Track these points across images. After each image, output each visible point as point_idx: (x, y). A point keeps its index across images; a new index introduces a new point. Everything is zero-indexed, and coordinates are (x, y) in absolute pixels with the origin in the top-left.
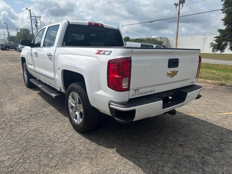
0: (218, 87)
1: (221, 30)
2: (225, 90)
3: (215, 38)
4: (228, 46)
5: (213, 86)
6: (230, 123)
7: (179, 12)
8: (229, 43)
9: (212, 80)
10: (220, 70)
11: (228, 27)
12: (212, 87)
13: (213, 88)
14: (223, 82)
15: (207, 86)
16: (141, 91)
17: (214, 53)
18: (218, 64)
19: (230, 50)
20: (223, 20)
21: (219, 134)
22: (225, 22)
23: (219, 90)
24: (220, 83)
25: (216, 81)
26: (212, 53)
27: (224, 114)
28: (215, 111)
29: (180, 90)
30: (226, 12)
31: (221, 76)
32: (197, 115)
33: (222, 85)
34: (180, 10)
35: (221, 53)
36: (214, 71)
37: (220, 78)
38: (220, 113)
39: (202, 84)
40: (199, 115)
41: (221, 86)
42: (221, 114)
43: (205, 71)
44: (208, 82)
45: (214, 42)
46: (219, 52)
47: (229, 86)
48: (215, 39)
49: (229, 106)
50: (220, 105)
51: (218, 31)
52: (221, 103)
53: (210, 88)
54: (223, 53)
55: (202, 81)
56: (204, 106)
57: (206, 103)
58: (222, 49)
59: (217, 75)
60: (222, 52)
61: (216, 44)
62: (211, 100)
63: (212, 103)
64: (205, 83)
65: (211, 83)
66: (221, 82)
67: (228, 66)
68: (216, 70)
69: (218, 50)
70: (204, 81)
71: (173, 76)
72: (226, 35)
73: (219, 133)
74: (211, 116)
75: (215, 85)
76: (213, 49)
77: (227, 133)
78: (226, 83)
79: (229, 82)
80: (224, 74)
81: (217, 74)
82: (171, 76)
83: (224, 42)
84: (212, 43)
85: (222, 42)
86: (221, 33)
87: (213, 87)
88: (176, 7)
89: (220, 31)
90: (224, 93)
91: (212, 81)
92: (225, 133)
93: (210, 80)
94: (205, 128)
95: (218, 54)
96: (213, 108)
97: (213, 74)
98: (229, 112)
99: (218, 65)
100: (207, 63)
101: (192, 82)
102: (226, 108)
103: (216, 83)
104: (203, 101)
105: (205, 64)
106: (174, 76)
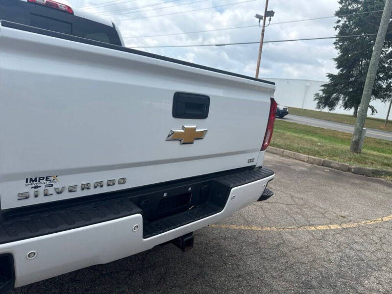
0: (317, 168)
1: (332, 74)
2: (328, 174)
3: (322, 86)
4: (340, 101)
5: (309, 165)
6: (328, 252)
7: (263, 31)
8: (342, 96)
9: (308, 154)
10: (326, 138)
11: (342, 71)
12: (305, 167)
13: (308, 170)
14: (326, 159)
15: (297, 164)
16: (62, 182)
17: (319, 110)
18: (323, 127)
19: (343, 108)
20: (336, 60)
21: (302, 285)
22: (338, 63)
23: (318, 174)
24: (320, 160)
25: (315, 158)
26: (317, 110)
27: (320, 227)
28: (303, 221)
29: (215, 179)
30: (341, 48)
31: (324, 148)
32: (264, 229)
33: (324, 164)
34: (265, 28)
35: (330, 112)
36: (316, 139)
37: (323, 151)
38: (312, 225)
39: (290, 160)
40: (269, 229)
41: (323, 167)
42: (313, 228)
43: (301, 138)
44: (300, 157)
45: (321, 93)
46: (326, 110)
47: (336, 168)
48: (322, 88)
49: (330, 209)
50: (316, 206)
51: (327, 76)
52: (316, 203)
53: (304, 169)
54: (332, 112)
55: (290, 155)
56: (284, 207)
57: (289, 201)
58: (332, 105)
59: (318, 146)
60: (330, 110)
61: (324, 95)
62: (299, 195)
63: (301, 202)
64: (296, 159)
65: (306, 161)
66: (323, 159)
67: (339, 132)
68: (320, 137)
69: (325, 106)
70: (294, 154)
71: (192, 143)
72: (338, 84)
73: (303, 283)
74: (291, 234)
75: (312, 163)
76: (318, 103)
77: (320, 281)
78: (331, 163)
79: (336, 160)
80: (329, 145)
81: (319, 144)
82: (182, 142)
83: (335, 94)
84: (317, 95)
85: (332, 94)
86: (331, 80)
87: (308, 168)
88: (259, 22)
89: (330, 76)
90: (326, 182)
91: (307, 156)
92: (314, 283)
93: (304, 153)
94: (274, 266)
95: (325, 113)
96: (300, 214)
97: (313, 143)
98: (331, 223)
99: (324, 129)
100: (306, 125)
101: (251, 161)
102: (326, 215)
103: (314, 160)
104: (284, 195)
105: (303, 126)
106: (196, 142)
